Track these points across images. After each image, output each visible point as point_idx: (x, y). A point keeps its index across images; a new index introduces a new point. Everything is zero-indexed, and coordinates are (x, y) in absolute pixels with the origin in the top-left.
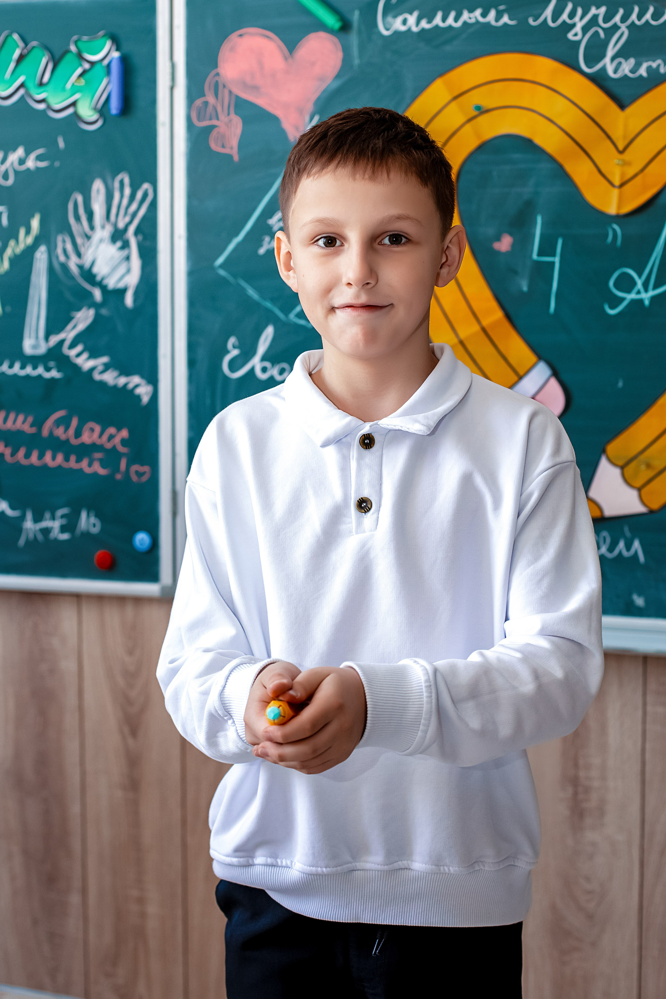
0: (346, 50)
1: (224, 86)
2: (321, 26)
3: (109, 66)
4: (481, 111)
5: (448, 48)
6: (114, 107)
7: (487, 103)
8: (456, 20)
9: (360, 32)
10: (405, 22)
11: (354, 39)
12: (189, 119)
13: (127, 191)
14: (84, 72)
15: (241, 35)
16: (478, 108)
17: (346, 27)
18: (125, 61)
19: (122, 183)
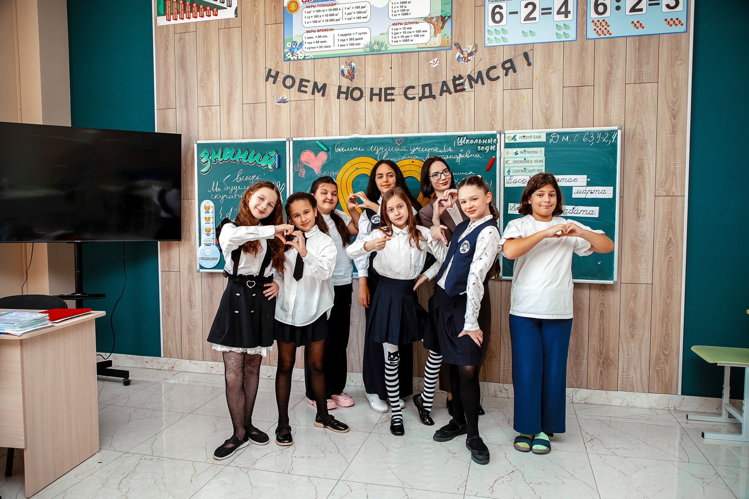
0: (328, 155)
1: (301, 162)
2: (323, 150)
3: (275, 157)
4: (357, 169)
5: (350, 155)
6: (277, 166)
7: (358, 167)
8: (352, 149)
9: (331, 151)
10: (341, 150)
11: (330, 153)
12: (293, 169)
13: (280, 185)
14: (270, 158)
15: (305, 151)
16: (357, 168)
17: (328, 150)
18: (279, 156)
19: (278, 182)
